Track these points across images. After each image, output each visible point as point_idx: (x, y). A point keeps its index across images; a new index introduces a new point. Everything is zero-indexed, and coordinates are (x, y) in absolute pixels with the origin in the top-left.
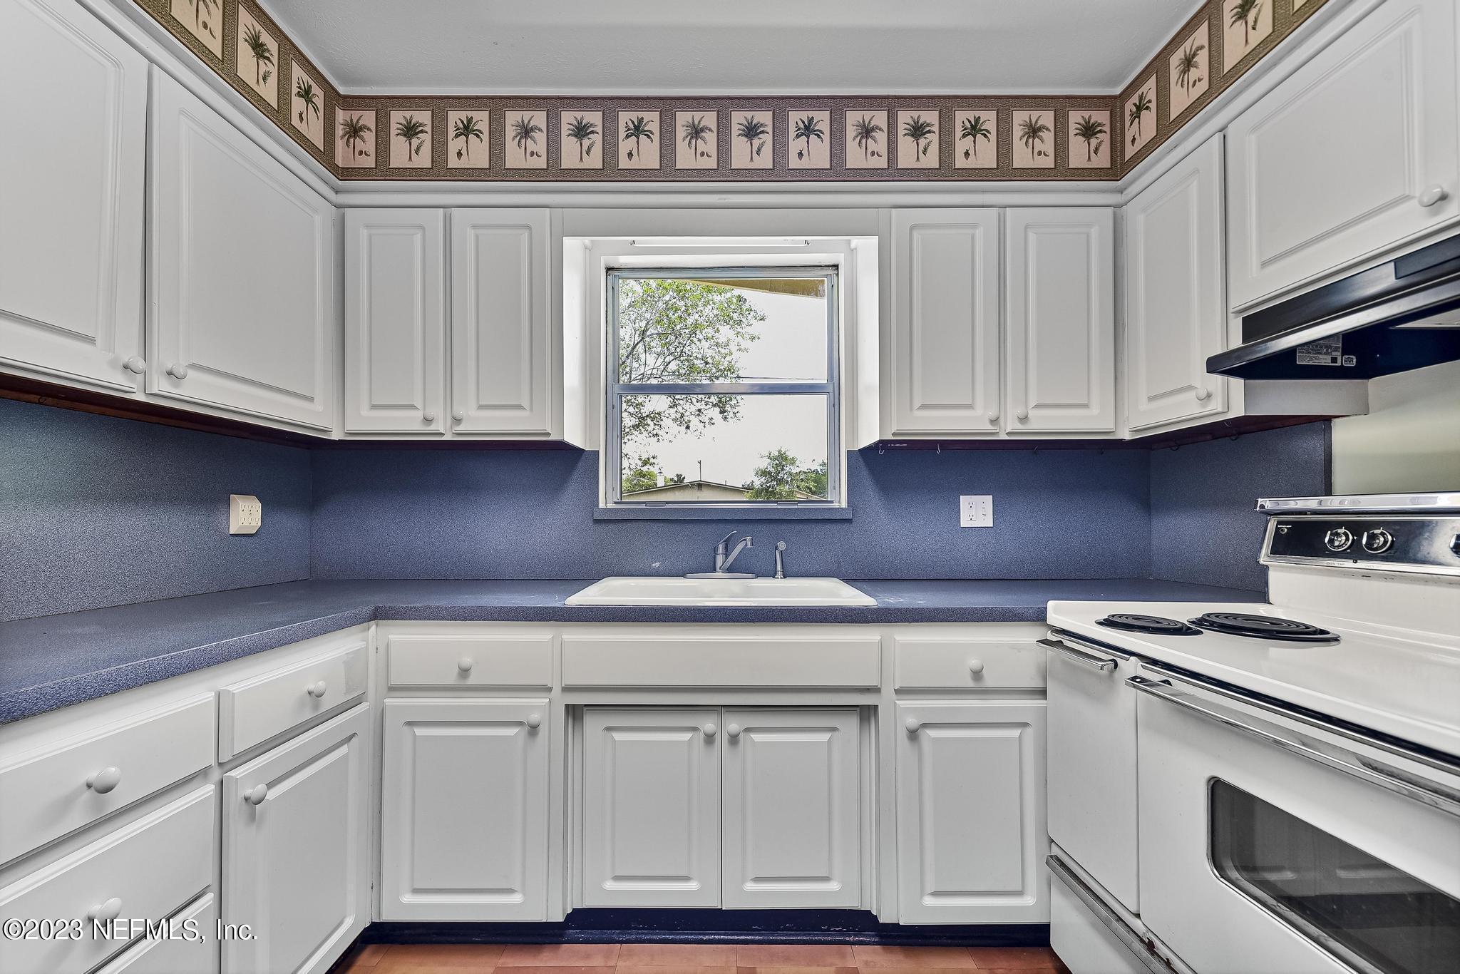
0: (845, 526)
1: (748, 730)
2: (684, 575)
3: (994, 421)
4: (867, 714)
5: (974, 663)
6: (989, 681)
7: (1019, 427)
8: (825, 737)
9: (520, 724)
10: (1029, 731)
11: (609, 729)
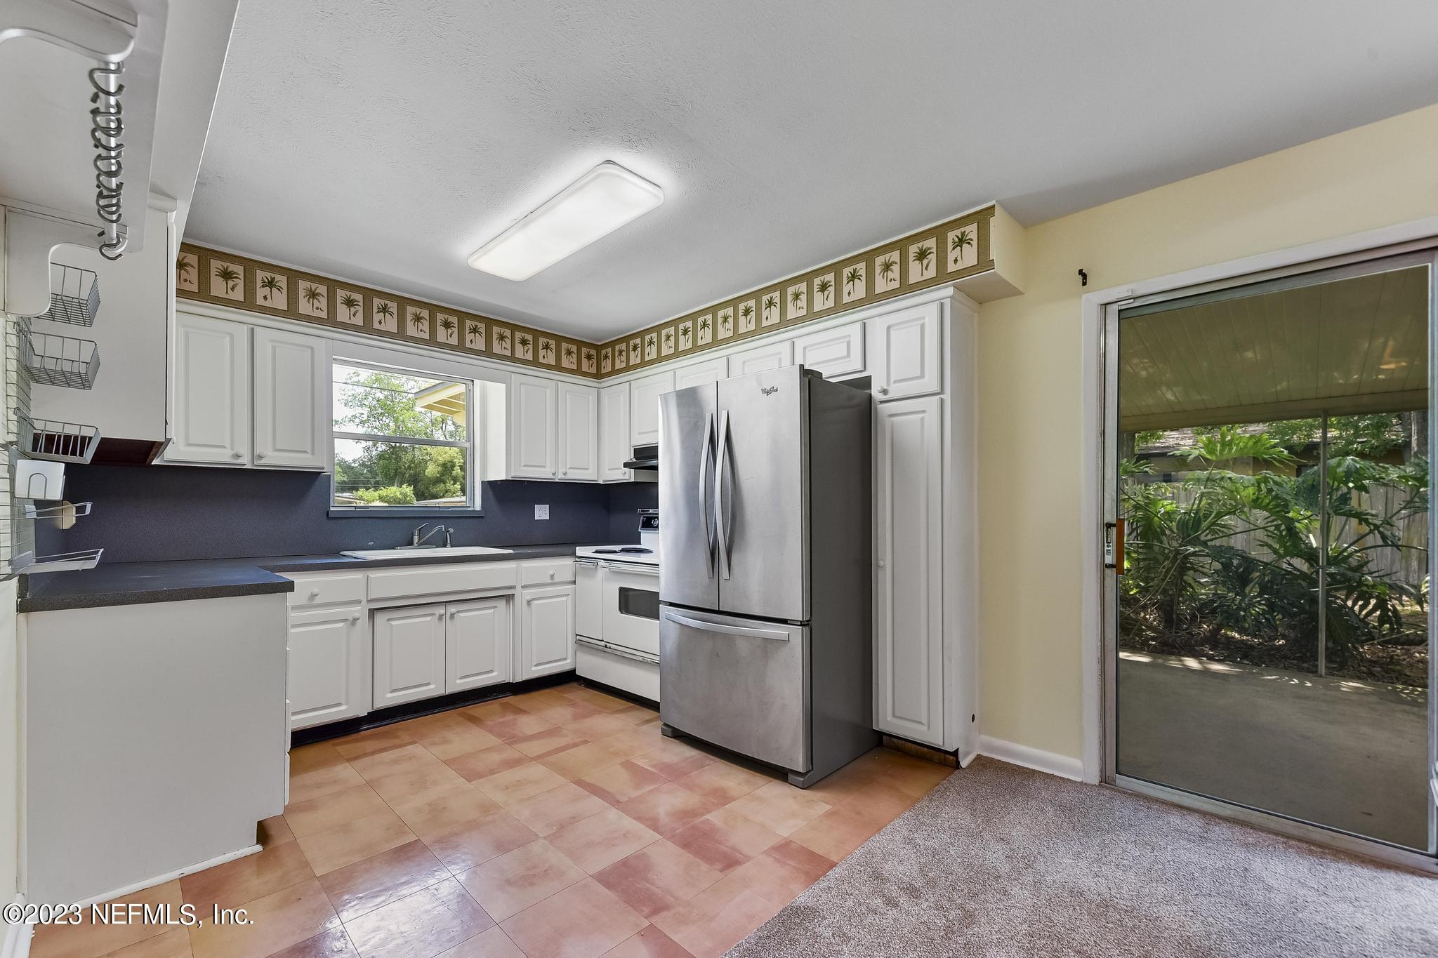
0: (480, 519)
1: (458, 612)
2: (394, 548)
3: (554, 474)
4: (509, 598)
5: (551, 573)
6: (557, 579)
7: (563, 477)
8: (492, 611)
9: (346, 620)
10: (570, 597)
11: (388, 620)
